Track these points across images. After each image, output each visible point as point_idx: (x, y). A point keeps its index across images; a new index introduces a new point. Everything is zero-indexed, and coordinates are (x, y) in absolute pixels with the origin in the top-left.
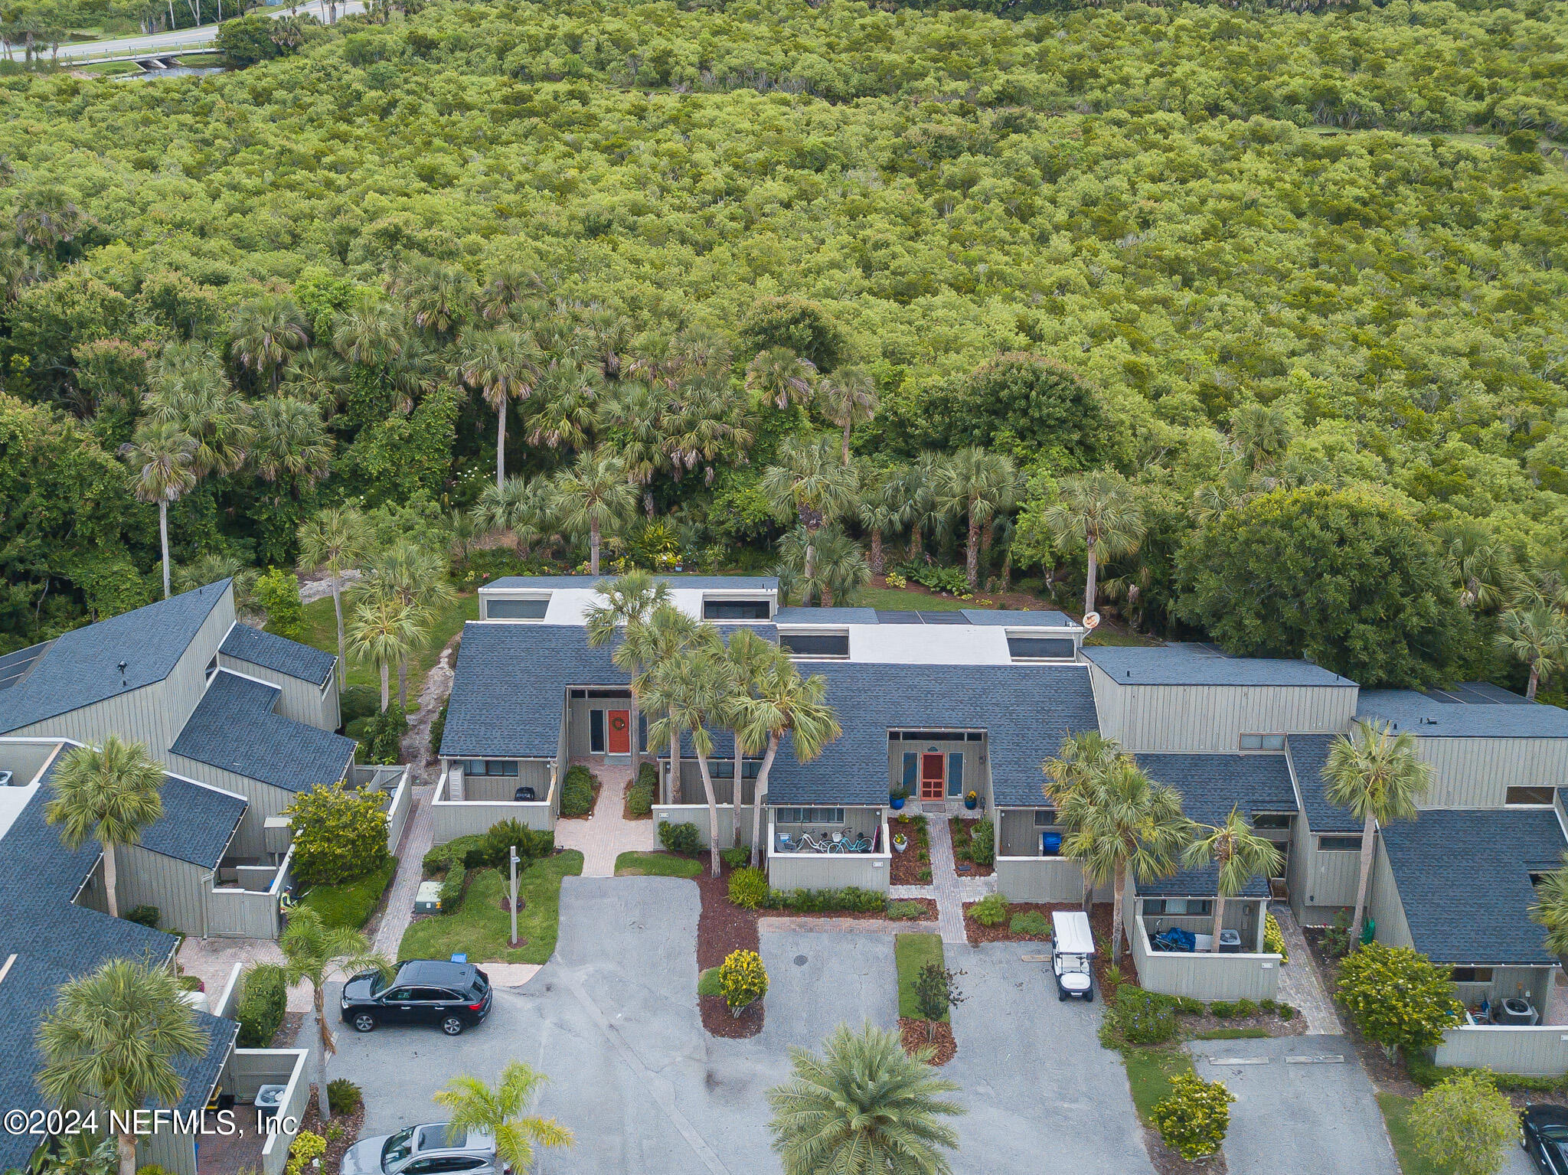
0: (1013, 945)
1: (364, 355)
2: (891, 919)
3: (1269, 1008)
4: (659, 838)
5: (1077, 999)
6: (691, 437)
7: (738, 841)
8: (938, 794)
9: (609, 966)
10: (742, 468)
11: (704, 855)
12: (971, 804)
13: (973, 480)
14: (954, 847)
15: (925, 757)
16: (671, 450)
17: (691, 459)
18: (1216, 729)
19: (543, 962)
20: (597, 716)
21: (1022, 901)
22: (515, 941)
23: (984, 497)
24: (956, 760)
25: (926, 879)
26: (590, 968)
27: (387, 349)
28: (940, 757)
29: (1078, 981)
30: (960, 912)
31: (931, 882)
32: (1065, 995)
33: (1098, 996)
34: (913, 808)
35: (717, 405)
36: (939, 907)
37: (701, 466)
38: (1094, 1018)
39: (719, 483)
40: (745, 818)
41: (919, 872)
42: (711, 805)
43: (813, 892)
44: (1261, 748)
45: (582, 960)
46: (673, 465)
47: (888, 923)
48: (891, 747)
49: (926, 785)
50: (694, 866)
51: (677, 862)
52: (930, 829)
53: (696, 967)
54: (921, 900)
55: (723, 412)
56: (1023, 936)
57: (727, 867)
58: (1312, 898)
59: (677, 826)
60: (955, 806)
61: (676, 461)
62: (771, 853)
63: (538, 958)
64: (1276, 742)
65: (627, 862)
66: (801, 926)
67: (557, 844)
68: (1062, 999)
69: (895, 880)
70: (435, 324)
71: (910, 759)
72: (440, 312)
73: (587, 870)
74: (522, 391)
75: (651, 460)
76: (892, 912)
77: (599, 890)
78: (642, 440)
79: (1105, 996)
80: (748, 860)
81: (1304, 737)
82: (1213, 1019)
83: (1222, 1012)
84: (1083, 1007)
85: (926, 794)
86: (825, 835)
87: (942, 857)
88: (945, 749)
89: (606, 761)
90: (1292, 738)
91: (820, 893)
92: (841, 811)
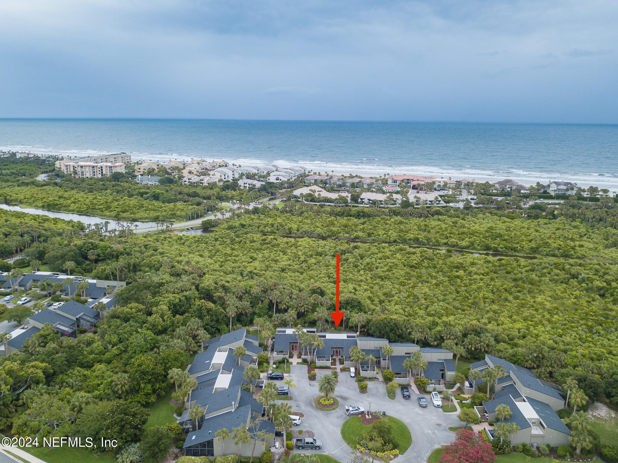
0: (345, 372)
3: (375, 378)
4: (302, 360)
7: (312, 360)
9: (297, 374)
11: (308, 362)
12: (342, 357)
14: (339, 362)
15: (336, 351)
18: (371, 346)
19: (289, 374)
21: (347, 368)
22: (285, 372)
24: (340, 351)
25: (335, 365)
29: (353, 375)
30: (340, 369)
34: (334, 357)
36: (337, 368)
38: (355, 379)
42: (309, 356)
44: (377, 349)
45: (294, 374)
47: (331, 370)
48: (331, 349)
49: (336, 355)
51: (305, 363)
52: (336, 360)
53: (308, 374)
57: (311, 363)
60: (340, 357)
62: (316, 362)
65: (298, 363)
66: (320, 370)
67: (289, 361)
68: (351, 377)
69: (332, 365)
73: (294, 364)
83: (369, 378)
86: (323, 360)
89: (294, 352)
91: (322, 366)
92: (325, 356)
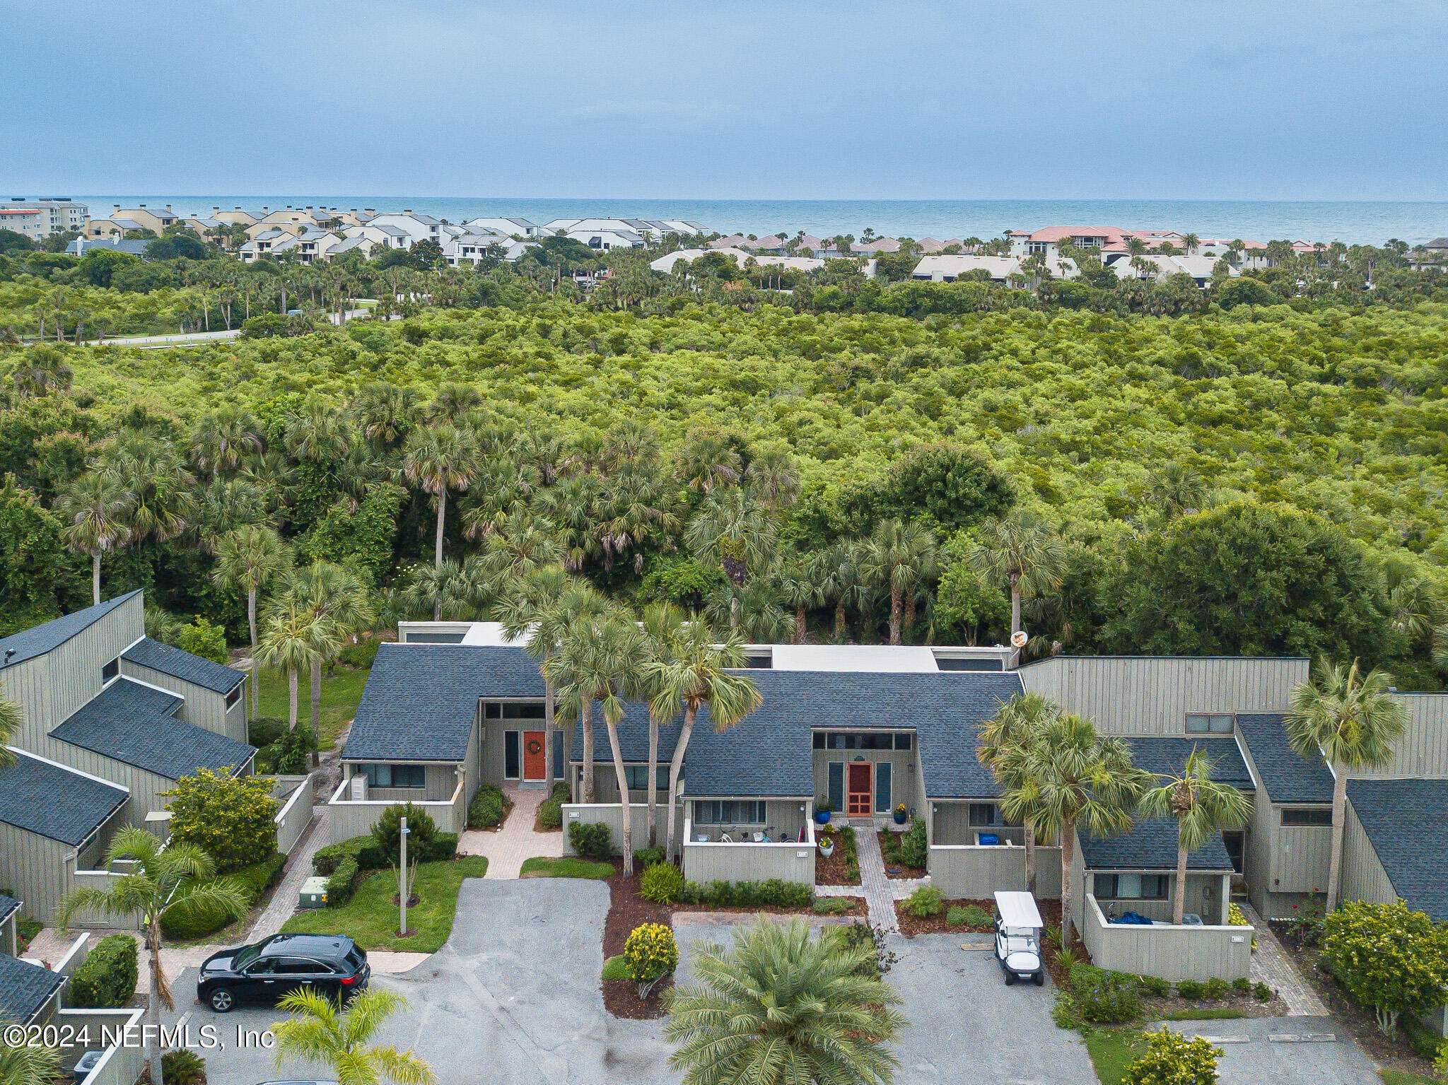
0: (951, 936)
1: (312, 451)
2: (819, 913)
3: (1242, 988)
4: (569, 841)
5: (1025, 982)
6: (621, 521)
7: (653, 842)
8: (866, 810)
9: (507, 955)
10: (669, 554)
11: (617, 860)
12: (900, 818)
13: (894, 548)
14: (884, 853)
15: (852, 767)
16: (602, 533)
17: (621, 541)
18: (1160, 710)
19: (433, 951)
20: (512, 738)
21: (960, 897)
22: (403, 931)
23: (904, 562)
24: (884, 771)
25: (854, 881)
26: (484, 957)
27: (333, 446)
28: (868, 768)
29: (1025, 960)
30: (892, 908)
31: (860, 883)
32: (1013, 978)
33: (1048, 979)
34: (839, 822)
35: (646, 490)
36: (869, 903)
37: (632, 548)
38: (1046, 1000)
39: (648, 566)
40: (660, 816)
41: (847, 873)
42: (625, 803)
43: (733, 884)
44: (1209, 731)
45: (476, 949)
46: (603, 550)
47: (813, 917)
48: (815, 756)
49: (853, 799)
50: (606, 868)
51: (589, 865)
52: (858, 840)
53: (602, 955)
54: (850, 898)
55: (653, 498)
56: (962, 926)
57: (639, 864)
58: (1277, 882)
59: (588, 826)
60: (884, 819)
61: (606, 545)
62: (687, 841)
63: (428, 946)
64: (1224, 724)
65: (533, 866)
66: (717, 919)
67: (461, 848)
68: (1009, 983)
69: (820, 880)
70: (383, 435)
71: (836, 770)
72: (389, 424)
73: (490, 874)
74: (460, 481)
75: (582, 546)
76: (817, 906)
77: (503, 888)
78: (574, 527)
79: (1057, 981)
80: (664, 858)
81: (1254, 717)
82: (1181, 1002)
83: (1190, 993)
84: (1032, 990)
85: (853, 809)
86: (746, 835)
87: (871, 862)
88: (873, 758)
89: (521, 786)
90: (1241, 718)
91: (740, 884)
92: (762, 804)
